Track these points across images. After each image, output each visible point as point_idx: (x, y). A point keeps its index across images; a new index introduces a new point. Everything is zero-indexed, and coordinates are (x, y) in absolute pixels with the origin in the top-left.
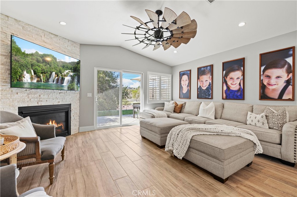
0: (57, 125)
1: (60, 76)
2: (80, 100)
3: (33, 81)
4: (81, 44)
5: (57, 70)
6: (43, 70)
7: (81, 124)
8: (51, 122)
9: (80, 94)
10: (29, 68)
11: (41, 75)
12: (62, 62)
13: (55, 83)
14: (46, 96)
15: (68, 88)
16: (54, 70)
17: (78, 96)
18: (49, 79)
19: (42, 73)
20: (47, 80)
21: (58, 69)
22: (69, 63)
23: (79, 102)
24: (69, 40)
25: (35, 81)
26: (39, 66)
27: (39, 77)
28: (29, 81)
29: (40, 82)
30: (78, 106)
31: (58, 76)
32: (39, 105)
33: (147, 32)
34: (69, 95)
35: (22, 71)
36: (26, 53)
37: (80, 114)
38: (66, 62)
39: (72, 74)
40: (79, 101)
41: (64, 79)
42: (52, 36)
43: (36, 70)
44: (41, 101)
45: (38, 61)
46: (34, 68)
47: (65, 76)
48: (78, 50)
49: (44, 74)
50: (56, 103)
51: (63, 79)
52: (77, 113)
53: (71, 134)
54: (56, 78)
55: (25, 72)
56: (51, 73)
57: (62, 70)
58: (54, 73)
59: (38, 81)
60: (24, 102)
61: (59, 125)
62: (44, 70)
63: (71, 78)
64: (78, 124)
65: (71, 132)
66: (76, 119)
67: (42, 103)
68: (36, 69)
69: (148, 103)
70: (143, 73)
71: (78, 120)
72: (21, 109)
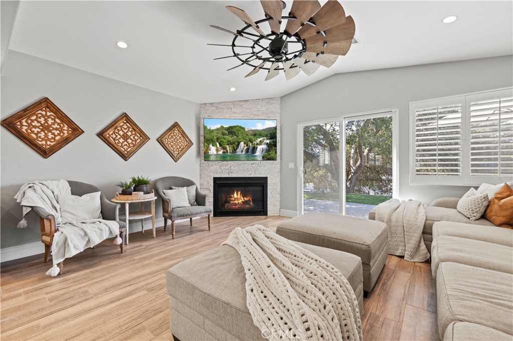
0: (243, 197)
1: (251, 145)
2: (281, 173)
3: (219, 153)
4: (282, 97)
5: (246, 140)
6: (228, 141)
7: (283, 206)
8: (235, 192)
9: (280, 164)
10: (214, 142)
11: (227, 146)
12: (252, 130)
13: (244, 153)
14: (236, 168)
15: (263, 157)
16: (242, 140)
17: (279, 166)
18: (236, 149)
19: (228, 144)
20: (235, 150)
21: (247, 138)
22: (263, 130)
25: (221, 153)
26: (225, 139)
27: (224, 148)
28: (215, 153)
29: (227, 153)
30: (279, 181)
31: (247, 145)
32: (230, 176)
33: (256, 42)
34: (265, 166)
35: (208, 145)
36: (212, 129)
37: (281, 191)
38: (258, 129)
39: (268, 141)
40: (279, 174)
41: (257, 148)
42: (242, 103)
43: (222, 143)
44: (232, 173)
45: (223, 134)
46: (219, 141)
47: (257, 144)
48: (278, 106)
49: (230, 145)
51: (254, 149)
52: (277, 189)
53: (268, 215)
54: (246, 148)
55: (211, 146)
56: (239, 143)
57: (253, 139)
58: (242, 143)
59: (224, 152)
60: (217, 173)
61: (246, 199)
62: (230, 141)
63: (268, 146)
64: (278, 204)
65: (268, 213)
66: (276, 197)
67: (232, 174)
68: (221, 141)
69: (411, 184)
70: (397, 111)
71: (279, 199)
72: (216, 180)
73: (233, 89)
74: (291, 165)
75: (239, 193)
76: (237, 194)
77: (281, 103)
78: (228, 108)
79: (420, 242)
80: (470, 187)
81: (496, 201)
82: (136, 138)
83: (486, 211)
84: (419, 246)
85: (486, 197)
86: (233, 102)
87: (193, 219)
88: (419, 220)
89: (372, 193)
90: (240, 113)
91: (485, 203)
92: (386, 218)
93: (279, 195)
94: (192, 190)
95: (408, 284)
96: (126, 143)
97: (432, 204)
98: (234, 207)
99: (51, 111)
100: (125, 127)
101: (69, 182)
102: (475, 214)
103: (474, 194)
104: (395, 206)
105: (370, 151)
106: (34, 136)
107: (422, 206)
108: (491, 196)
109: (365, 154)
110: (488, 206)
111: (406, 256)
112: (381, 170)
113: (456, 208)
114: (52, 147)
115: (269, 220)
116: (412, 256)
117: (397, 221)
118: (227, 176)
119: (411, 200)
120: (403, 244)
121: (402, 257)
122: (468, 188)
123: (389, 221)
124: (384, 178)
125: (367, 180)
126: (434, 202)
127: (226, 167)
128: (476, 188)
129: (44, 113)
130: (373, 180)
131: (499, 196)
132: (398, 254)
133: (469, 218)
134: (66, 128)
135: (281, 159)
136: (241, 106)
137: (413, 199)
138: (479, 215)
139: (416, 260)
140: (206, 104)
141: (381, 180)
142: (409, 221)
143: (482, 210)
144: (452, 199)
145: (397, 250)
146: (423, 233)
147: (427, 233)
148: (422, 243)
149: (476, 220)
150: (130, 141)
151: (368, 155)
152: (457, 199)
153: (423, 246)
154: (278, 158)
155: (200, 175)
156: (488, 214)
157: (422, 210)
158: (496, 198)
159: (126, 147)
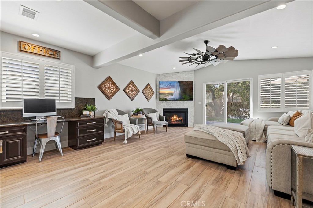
2: (194, 106)
4: (195, 71)
7: (195, 122)
8: (174, 116)
9: (194, 102)
14: (174, 104)
17: (193, 103)
23: (194, 108)
24: (186, 72)
30: (193, 110)
32: (171, 108)
34: (187, 103)
37: (194, 115)
42: (176, 74)
48: (193, 75)
50: (178, 107)
53: (188, 126)
60: (164, 106)
61: (179, 119)
64: (193, 121)
65: (188, 125)
66: (192, 118)
69: (259, 112)
70: (252, 79)
71: (193, 119)
72: (164, 109)
73: (174, 68)
74: (200, 103)
75: (176, 116)
76: (175, 117)
77: (194, 73)
78: (170, 76)
79: (262, 134)
80: (284, 113)
81: (293, 117)
82: (135, 91)
83: (289, 122)
84: (262, 136)
85: (289, 116)
86: (172, 73)
87: (157, 127)
88: (262, 126)
89: (234, 118)
90: (176, 78)
91: (289, 119)
92: (248, 125)
93: (193, 117)
94: (158, 114)
95: (258, 148)
96: (132, 93)
97: (268, 120)
98: (173, 123)
99: (111, 81)
100: (132, 86)
101: (117, 110)
102: (285, 123)
103: (285, 115)
104: (252, 120)
105: (233, 94)
106: (106, 91)
107: (263, 121)
108: (291, 116)
109: (231, 96)
110: (290, 120)
111: (256, 140)
112: (239, 105)
113: (278, 121)
114: (111, 96)
115: (189, 129)
116: (259, 140)
117: (253, 126)
118: (169, 108)
119: (258, 119)
120: (255, 135)
121: (255, 141)
122: (283, 113)
123: (249, 126)
124: (241, 109)
125: (232, 110)
126: (269, 119)
127: (169, 104)
128: (287, 113)
129: (109, 82)
130: (235, 111)
131: (295, 116)
132: (253, 140)
133: (283, 125)
134: (114, 88)
135: (194, 100)
136: (176, 75)
137: (260, 118)
138: (286, 123)
139: (261, 141)
140: (159, 74)
141: (240, 111)
142: (258, 126)
143: (288, 121)
144: (277, 118)
145: (253, 138)
146: (264, 131)
147: (265, 130)
148: (264, 135)
149: (285, 125)
150: (133, 92)
151: (232, 96)
152: (278, 118)
153: (264, 136)
154: (193, 99)
155: (157, 107)
156: (290, 123)
157: (263, 122)
158: (293, 116)
159: (132, 95)
